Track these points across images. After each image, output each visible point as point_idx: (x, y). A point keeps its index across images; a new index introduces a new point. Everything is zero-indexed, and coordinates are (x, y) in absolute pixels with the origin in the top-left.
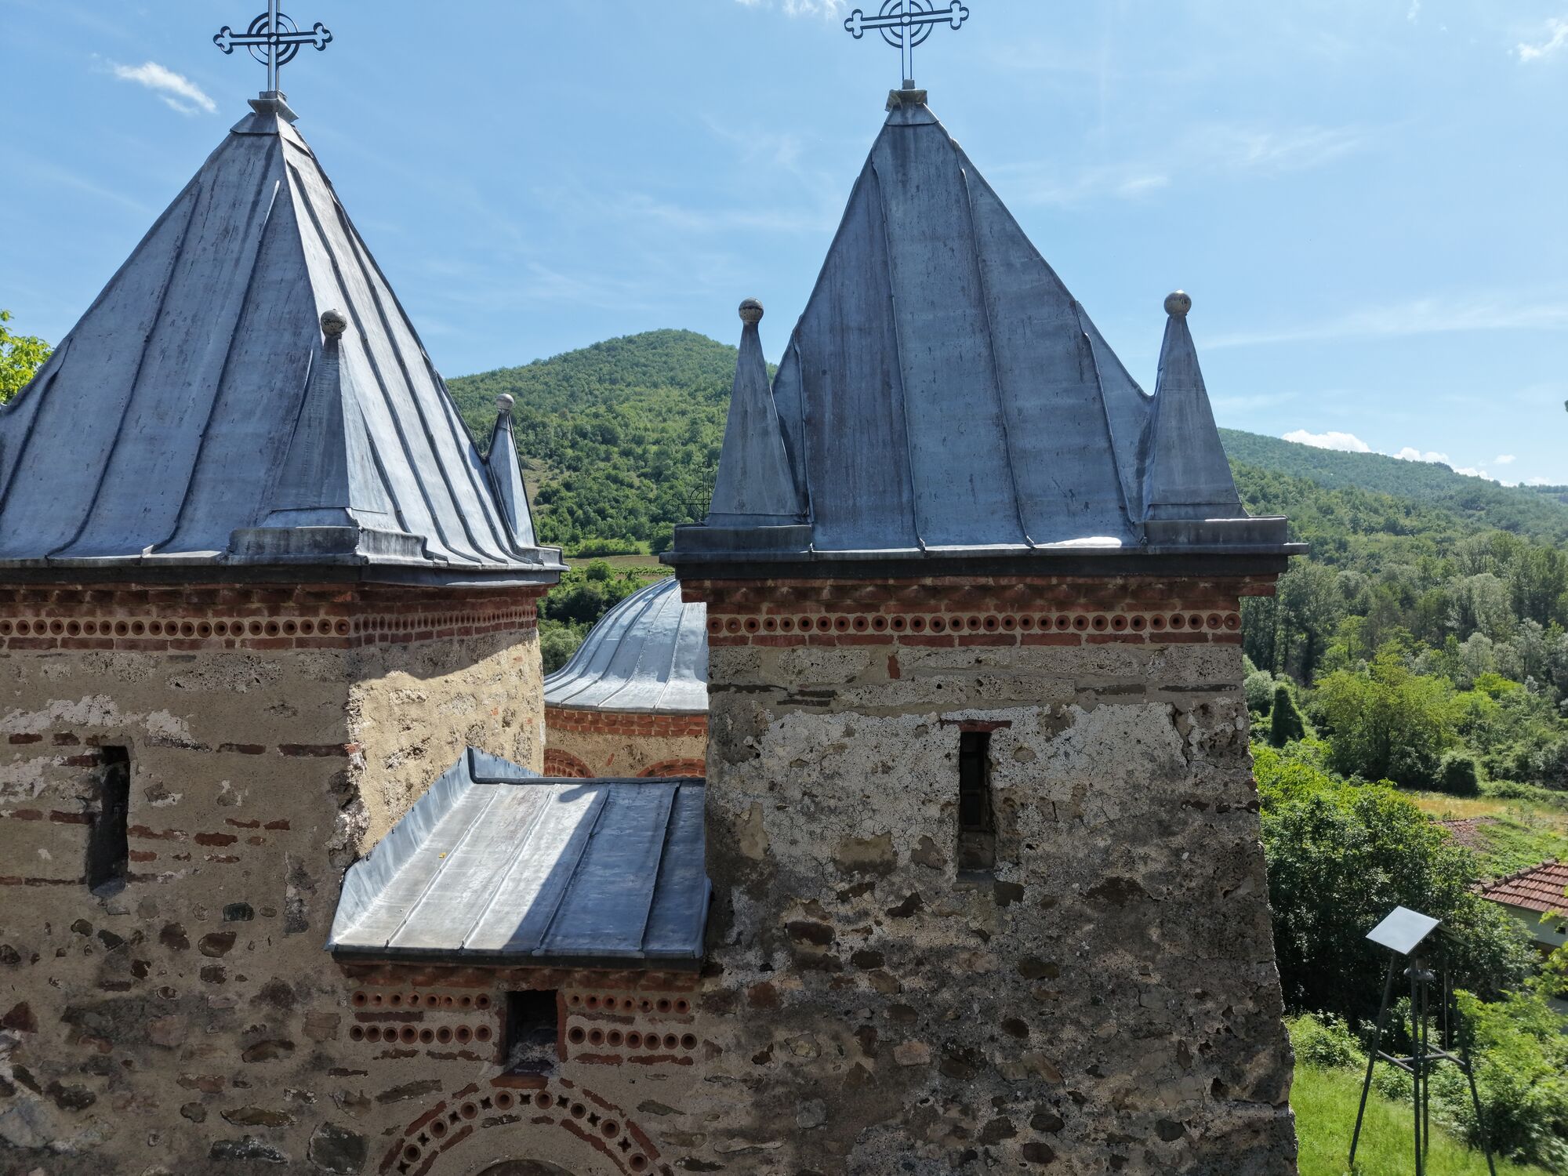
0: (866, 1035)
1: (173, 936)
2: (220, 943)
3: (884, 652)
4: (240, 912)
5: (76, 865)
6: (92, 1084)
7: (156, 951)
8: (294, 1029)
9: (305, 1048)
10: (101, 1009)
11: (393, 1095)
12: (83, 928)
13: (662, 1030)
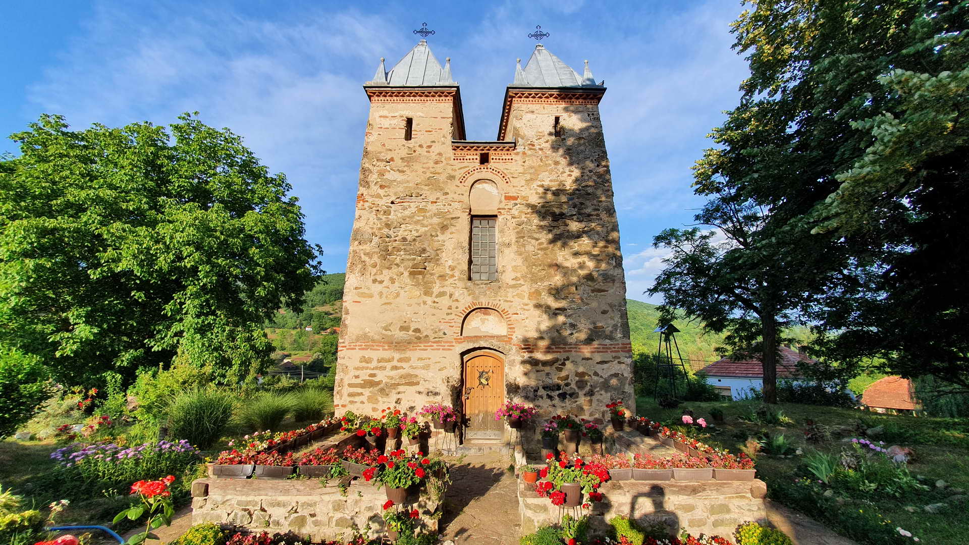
0: (541, 160)
1: (421, 146)
2: (430, 147)
3: (542, 106)
4: (434, 142)
5: (403, 136)
6: (405, 169)
7: (418, 149)
8: (443, 159)
9: (445, 162)
10: (408, 158)
11: (461, 168)
12: (404, 145)
13: (507, 158)
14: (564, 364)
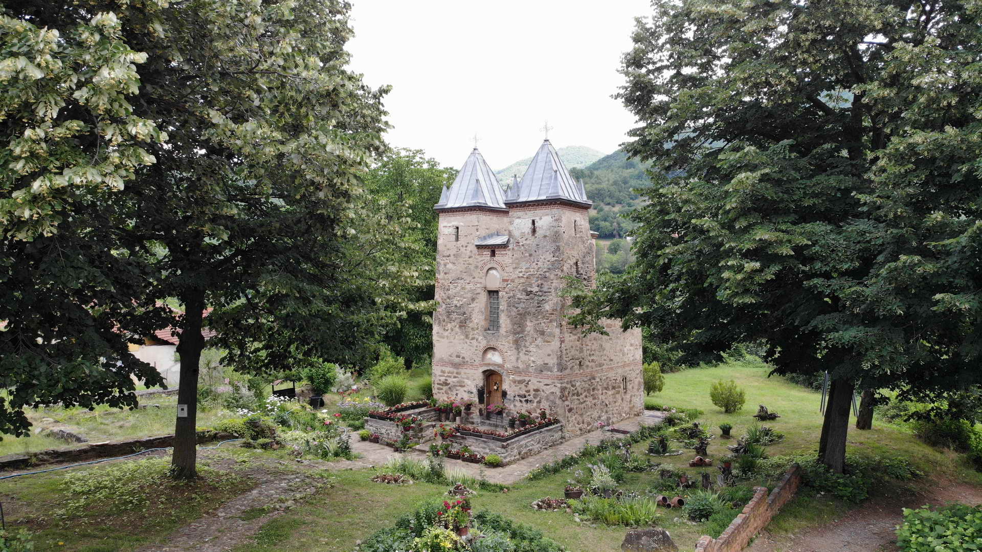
0: (522, 253)
2: (466, 247)
3: (525, 212)
4: (468, 243)
5: (455, 239)
6: (456, 261)
7: (461, 248)
8: (473, 255)
10: (457, 253)
11: (481, 261)
12: (455, 245)
13: (504, 253)
14: (528, 383)
